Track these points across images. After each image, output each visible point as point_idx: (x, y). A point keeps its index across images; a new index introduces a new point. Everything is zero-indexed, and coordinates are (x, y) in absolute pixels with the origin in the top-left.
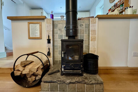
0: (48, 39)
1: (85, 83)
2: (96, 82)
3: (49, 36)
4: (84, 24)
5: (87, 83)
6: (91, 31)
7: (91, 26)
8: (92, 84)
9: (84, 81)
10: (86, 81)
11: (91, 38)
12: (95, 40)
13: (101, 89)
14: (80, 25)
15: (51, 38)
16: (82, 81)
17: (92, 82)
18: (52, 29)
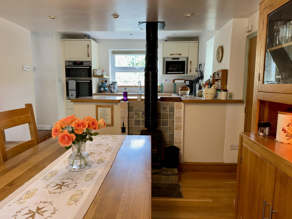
0: (122, 127)
1: (162, 174)
2: (172, 173)
3: (123, 124)
4: (169, 106)
5: (163, 174)
6: (175, 118)
7: (176, 112)
8: (168, 175)
9: (161, 172)
10: (163, 172)
11: (176, 126)
12: (181, 129)
13: (176, 180)
14: (163, 108)
15: (126, 125)
16: (159, 173)
17: (167, 173)
18: (127, 115)
